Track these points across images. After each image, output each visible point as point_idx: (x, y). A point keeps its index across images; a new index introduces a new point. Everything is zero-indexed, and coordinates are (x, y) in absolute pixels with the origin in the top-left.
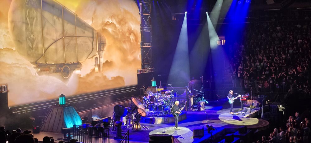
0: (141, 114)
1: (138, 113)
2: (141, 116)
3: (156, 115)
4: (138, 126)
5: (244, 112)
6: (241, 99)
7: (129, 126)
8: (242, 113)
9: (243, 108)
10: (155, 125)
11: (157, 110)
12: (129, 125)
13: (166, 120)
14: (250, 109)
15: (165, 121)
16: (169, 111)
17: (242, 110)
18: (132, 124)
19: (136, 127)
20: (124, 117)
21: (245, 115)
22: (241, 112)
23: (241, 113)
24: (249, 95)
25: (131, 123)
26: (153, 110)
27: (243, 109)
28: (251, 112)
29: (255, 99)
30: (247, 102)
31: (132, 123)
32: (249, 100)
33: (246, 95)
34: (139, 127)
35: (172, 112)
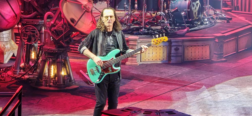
0: (73, 20)
1: (60, 17)
2: (76, 30)
3: (138, 29)
4: (59, 70)
7: (24, 69)
10: (131, 67)
11: (140, 8)
12: (22, 65)
13: (177, 49)
15: (169, 56)
16: (190, 14)
18: (36, 61)
19: (52, 75)
20: (4, 32)
25: (33, 56)
26: (125, 9)
31: (38, 57)
34: (63, 73)
35: (199, 20)
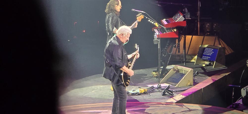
5: (168, 85)
6: (157, 33)
8: (162, 85)
9: (168, 67)
14: (189, 70)
17: (162, 76)
21: (172, 96)
22: (159, 82)
23: (156, 86)
24: (188, 17)
27: (165, 71)
28: (195, 83)
29: (212, 33)
30: (182, 42)
32: (189, 37)
33: (180, 18)
